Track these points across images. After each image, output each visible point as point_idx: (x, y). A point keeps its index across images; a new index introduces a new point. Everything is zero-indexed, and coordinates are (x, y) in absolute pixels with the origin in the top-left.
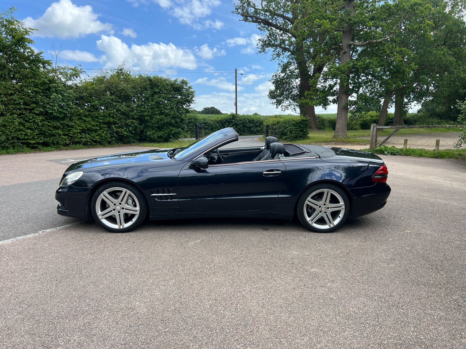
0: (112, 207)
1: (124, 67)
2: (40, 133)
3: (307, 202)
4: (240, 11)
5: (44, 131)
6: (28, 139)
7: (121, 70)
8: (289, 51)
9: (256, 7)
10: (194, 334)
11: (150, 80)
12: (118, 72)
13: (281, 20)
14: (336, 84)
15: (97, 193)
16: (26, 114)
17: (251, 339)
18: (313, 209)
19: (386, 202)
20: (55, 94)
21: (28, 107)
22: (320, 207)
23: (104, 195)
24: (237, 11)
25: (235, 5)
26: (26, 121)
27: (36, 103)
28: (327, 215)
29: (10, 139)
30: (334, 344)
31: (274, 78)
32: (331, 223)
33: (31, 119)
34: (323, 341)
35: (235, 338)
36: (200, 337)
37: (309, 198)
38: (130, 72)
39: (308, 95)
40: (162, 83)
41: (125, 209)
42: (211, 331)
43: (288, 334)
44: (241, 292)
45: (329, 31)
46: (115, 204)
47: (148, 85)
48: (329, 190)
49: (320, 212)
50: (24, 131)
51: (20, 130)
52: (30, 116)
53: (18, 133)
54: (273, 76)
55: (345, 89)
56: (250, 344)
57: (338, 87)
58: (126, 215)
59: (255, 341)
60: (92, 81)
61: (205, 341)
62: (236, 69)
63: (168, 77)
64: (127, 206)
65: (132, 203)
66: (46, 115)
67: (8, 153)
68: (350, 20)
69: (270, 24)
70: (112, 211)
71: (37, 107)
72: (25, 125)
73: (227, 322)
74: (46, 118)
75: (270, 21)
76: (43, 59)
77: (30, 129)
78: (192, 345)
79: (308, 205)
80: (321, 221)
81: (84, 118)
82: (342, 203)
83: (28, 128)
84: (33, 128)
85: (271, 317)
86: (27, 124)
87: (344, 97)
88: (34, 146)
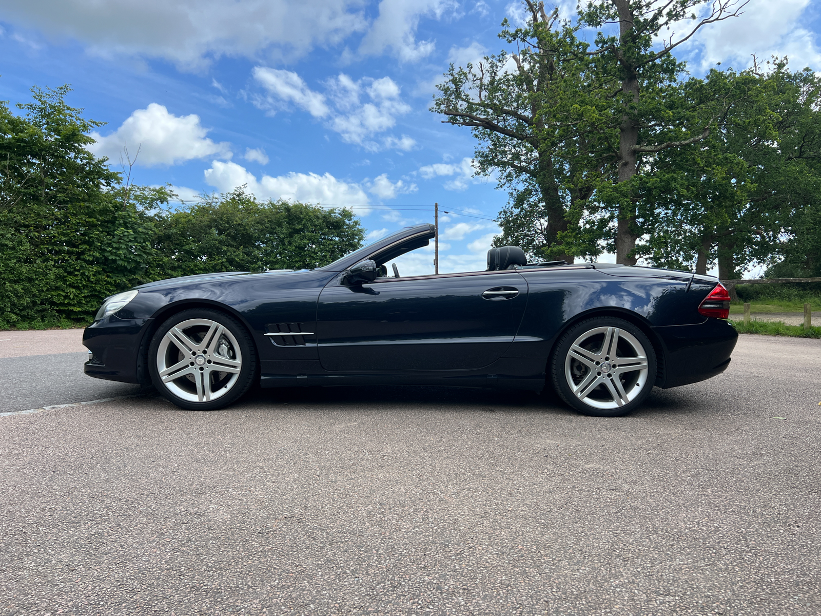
0: (188, 357)
1: (244, 190)
2: (92, 295)
3: (570, 353)
4: (443, 107)
5: (99, 292)
6: (69, 304)
7: (238, 196)
8: (527, 172)
9: (471, 101)
10: (327, 556)
11: (287, 209)
12: (234, 198)
13: (512, 121)
14: (612, 218)
15: (161, 329)
16: (70, 261)
17: (457, 567)
18: (583, 370)
19: (730, 359)
20: (122, 229)
21: (75, 249)
22: (598, 363)
23: (175, 333)
24: (439, 109)
25: (435, 98)
26: (70, 273)
27: (90, 243)
28: (612, 380)
29: (39, 303)
30: (650, 579)
31: (502, 216)
32: (620, 396)
33: (78, 270)
34: (624, 574)
35: (421, 564)
36: (341, 560)
37: (575, 345)
38: (255, 198)
39: (563, 237)
40: (307, 214)
41: (215, 363)
42: (365, 552)
43: (543, 561)
44: (438, 494)
45: (597, 126)
46: (194, 353)
47: (284, 218)
48: (616, 329)
49: (599, 374)
50: (63, 291)
51: (57, 288)
52: (77, 264)
53: (53, 293)
54: (501, 212)
55: (629, 225)
56: (454, 576)
57: (616, 224)
58: (215, 375)
59: (466, 571)
60: (189, 212)
61: (352, 568)
62: (436, 204)
63: (319, 206)
64: (216, 357)
65: (228, 352)
66: (104, 264)
67: (32, 328)
68: (632, 108)
69: (494, 128)
70: (187, 366)
71: (89, 250)
72: (66, 280)
73: (405, 538)
74: (104, 270)
75: (495, 122)
76: (107, 170)
77: (74, 287)
78: (320, 573)
79: (573, 360)
80: (602, 393)
81: (169, 271)
82: (641, 355)
83: (71, 286)
84: (81, 285)
85: (503, 533)
86: (71, 279)
87: (627, 240)
88: (79, 316)
